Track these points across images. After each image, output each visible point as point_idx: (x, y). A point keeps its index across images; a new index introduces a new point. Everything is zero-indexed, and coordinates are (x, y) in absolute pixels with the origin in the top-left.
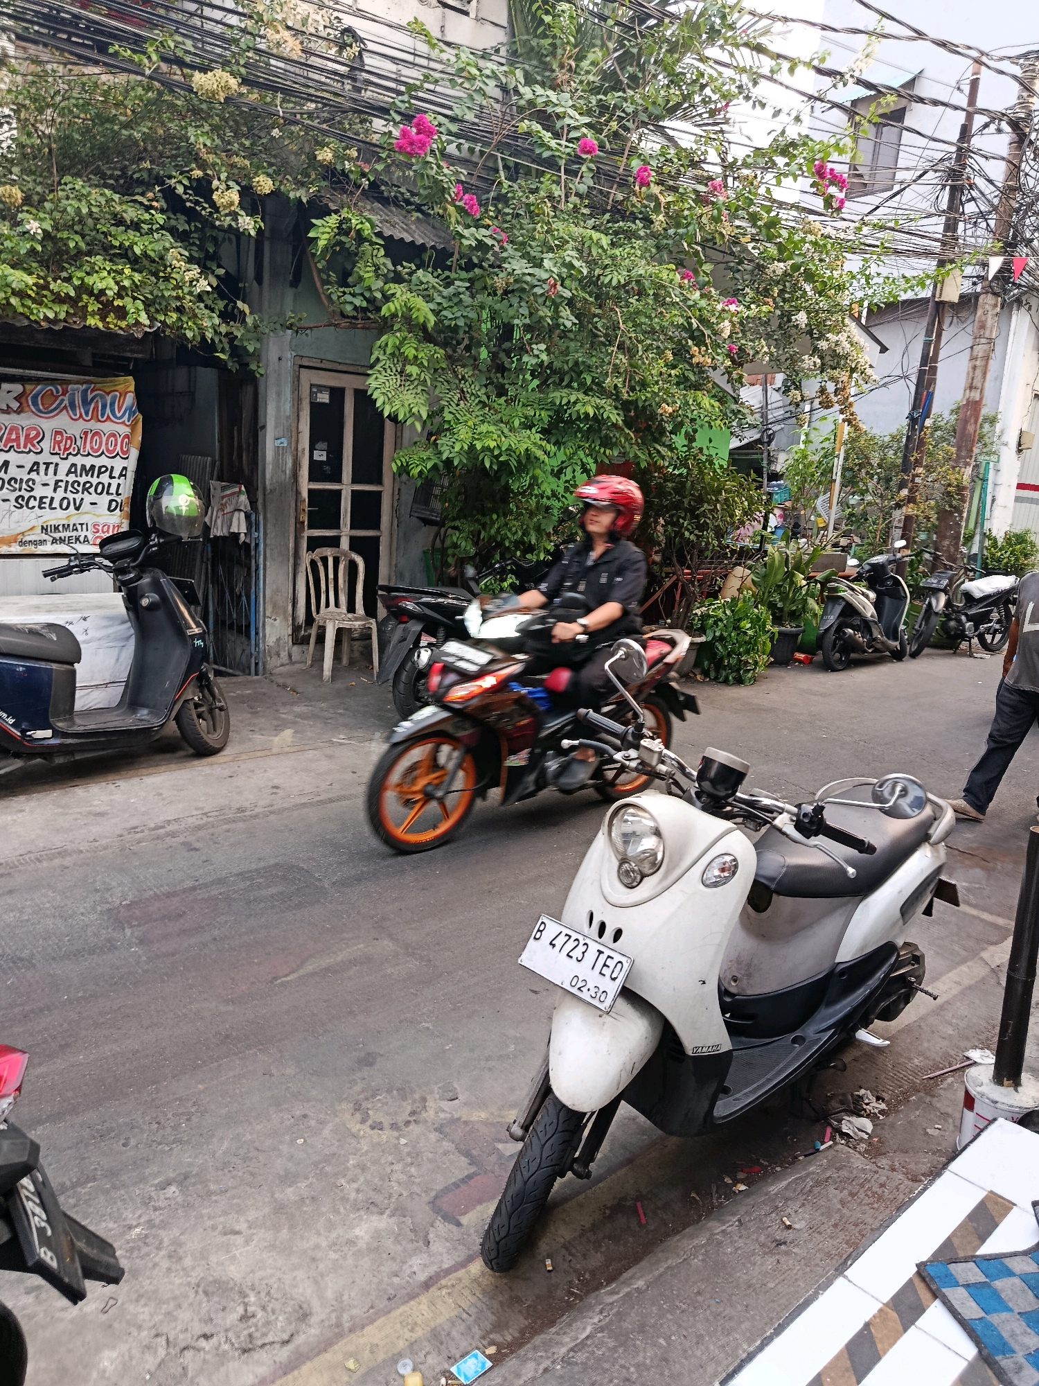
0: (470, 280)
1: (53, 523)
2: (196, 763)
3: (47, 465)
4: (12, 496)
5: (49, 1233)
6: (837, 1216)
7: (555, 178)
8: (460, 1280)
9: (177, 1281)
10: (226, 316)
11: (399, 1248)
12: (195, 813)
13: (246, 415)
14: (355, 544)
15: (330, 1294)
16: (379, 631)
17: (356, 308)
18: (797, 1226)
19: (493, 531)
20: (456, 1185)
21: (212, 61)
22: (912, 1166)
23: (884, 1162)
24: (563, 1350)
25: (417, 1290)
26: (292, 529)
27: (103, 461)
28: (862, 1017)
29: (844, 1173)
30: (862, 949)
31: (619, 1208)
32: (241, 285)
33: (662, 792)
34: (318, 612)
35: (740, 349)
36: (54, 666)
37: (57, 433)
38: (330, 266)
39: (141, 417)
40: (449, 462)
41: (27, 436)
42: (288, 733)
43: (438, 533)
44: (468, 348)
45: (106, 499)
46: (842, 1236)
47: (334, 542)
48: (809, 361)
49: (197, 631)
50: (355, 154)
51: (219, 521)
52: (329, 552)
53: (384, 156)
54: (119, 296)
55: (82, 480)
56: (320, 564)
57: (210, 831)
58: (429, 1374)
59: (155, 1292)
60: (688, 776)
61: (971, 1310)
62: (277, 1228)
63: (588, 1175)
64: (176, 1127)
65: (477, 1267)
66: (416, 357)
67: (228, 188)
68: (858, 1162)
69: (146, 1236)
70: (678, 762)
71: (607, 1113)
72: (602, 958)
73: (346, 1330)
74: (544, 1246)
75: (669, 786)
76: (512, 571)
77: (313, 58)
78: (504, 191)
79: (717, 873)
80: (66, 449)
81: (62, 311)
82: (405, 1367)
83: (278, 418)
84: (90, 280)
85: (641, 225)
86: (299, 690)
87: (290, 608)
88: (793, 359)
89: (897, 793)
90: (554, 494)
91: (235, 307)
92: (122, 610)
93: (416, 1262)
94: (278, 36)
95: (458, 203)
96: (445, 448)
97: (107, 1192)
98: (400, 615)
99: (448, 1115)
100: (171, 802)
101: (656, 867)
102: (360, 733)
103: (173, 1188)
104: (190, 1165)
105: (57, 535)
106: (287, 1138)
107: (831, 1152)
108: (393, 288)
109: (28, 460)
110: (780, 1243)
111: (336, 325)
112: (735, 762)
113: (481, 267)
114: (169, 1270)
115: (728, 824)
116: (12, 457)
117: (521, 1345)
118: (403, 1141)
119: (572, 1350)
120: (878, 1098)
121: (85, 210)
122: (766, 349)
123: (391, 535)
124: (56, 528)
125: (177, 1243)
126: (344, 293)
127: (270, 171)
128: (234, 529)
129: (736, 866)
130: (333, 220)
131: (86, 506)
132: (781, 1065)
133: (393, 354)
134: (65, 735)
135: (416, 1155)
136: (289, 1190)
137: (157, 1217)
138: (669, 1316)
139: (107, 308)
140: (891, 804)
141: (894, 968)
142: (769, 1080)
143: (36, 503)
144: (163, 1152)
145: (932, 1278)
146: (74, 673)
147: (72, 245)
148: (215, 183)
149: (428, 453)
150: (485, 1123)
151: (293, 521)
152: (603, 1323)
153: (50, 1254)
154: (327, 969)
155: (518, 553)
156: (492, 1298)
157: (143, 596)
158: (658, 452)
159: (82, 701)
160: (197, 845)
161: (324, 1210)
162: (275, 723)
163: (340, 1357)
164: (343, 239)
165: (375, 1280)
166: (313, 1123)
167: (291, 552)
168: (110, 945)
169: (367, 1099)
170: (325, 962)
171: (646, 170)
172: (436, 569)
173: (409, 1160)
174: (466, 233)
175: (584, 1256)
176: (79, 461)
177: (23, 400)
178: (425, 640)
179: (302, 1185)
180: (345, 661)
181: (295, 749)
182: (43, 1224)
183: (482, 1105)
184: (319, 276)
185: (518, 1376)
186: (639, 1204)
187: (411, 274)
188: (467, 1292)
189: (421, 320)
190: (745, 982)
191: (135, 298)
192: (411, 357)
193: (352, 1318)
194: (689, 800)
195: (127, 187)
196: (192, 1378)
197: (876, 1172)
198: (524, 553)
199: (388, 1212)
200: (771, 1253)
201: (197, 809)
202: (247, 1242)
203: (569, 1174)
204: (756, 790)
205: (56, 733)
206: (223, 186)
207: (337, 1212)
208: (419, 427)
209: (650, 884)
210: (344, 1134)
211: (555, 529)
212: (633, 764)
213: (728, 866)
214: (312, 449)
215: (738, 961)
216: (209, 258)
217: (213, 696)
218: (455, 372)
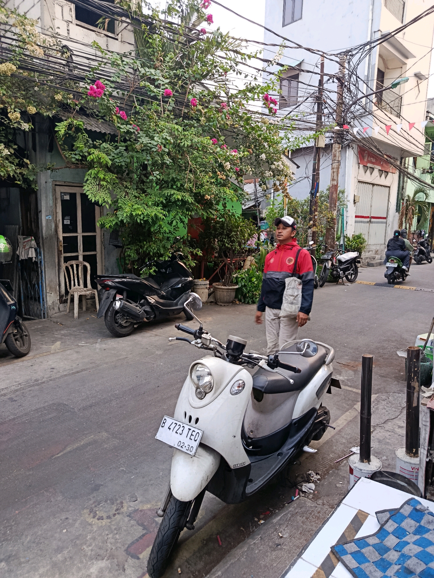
0: (126, 146)
2: (16, 361)
6: (301, 529)
7: (158, 104)
10: (21, 165)
11: (111, 575)
12: (15, 384)
13: (33, 206)
14: (85, 258)
16: (99, 295)
17: (77, 160)
18: (285, 536)
19: (145, 249)
20: (137, 540)
21: (3, 59)
22: (331, 502)
23: (320, 502)
26: (56, 254)
28: (305, 441)
29: (303, 509)
30: (303, 411)
31: (209, 540)
32: (26, 152)
33: (213, 356)
34: (70, 288)
35: (240, 170)
38: (65, 142)
40: (122, 221)
42: (58, 343)
43: (122, 252)
44: (128, 174)
46: (303, 538)
47: (76, 258)
48: (268, 174)
49: (12, 302)
50: (72, 97)
51: (23, 253)
52: (74, 263)
53: (84, 97)
56: (70, 268)
57: (22, 392)
60: (223, 348)
61: (353, 564)
62: (53, 575)
63: (193, 528)
66: (105, 179)
67: (15, 111)
68: (309, 503)
70: (218, 343)
71: (199, 498)
72: (191, 431)
74: (177, 563)
75: (215, 353)
76: (154, 265)
77: (50, 58)
78: (137, 110)
79: (237, 388)
83: (47, 207)
85: (195, 122)
86: (63, 324)
87: (58, 287)
88: (262, 173)
89: (306, 347)
90: (170, 232)
91: (23, 161)
94: (33, 48)
95: (117, 115)
96: (120, 215)
98: (106, 287)
99: (133, 509)
101: (211, 388)
102: (91, 340)
104: (11, 551)
106: (59, 530)
107: (298, 501)
108: (92, 150)
110: (278, 545)
111: (69, 167)
112: (240, 340)
113: (130, 141)
115: (239, 367)
118: (113, 523)
120: (317, 474)
122: (250, 169)
123: (101, 253)
126: (71, 154)
127: (35, 104)
128: (30, 256)
129: (244, 385)
130: (65, 123)
133: (94, 177)
135: (118, 529)
136: (59, 556)
140: (304, 352)
141: (316, 418)
142: (269, 474)
145: (337, 553)
148: (9, 110)
149: (113, 218)
150: (150, 510)
151: (56, 251)
154: (77, 449)
155: (156, 258)
158: (211, 213)
160: (16, 399)
161: (76, 562)
162: (52, 339)
164: (70, 132)
166: (71, 521)
167: (57, 263)
169: (96, 506)
170: (76, 446)
171: (195, 100)
172: (122, 266)
173: (115, 532)
174: (122, 126)
175: (195, 564)
178: (118, 297)
179: (65, 552)
180: (84, 308)
181: (61, 350)
183: (148, 501)
184: (61, 148)
186: (218, 536)
187: (100, 145)
189: (105, 162)
190: (256, 432)
192: (102, 178)
194: (224, 359)
197: (316, 507)
198: (159, 257)
199: (106, 558)
200: (274, 550)
201: (16, 382)
203: (185, 529)
204: (251, 351)
206: (13, 111)
207: (81, 562)
208: (108, 206)
209: (209, 397)
210: (86, 524)
211: (171, 247)
212: (199, 345)
213: (241, 385)
214: (63, 219)
215: (252, 424)
216: (10, 141)
217: (22, 330)
218: (123, 184)
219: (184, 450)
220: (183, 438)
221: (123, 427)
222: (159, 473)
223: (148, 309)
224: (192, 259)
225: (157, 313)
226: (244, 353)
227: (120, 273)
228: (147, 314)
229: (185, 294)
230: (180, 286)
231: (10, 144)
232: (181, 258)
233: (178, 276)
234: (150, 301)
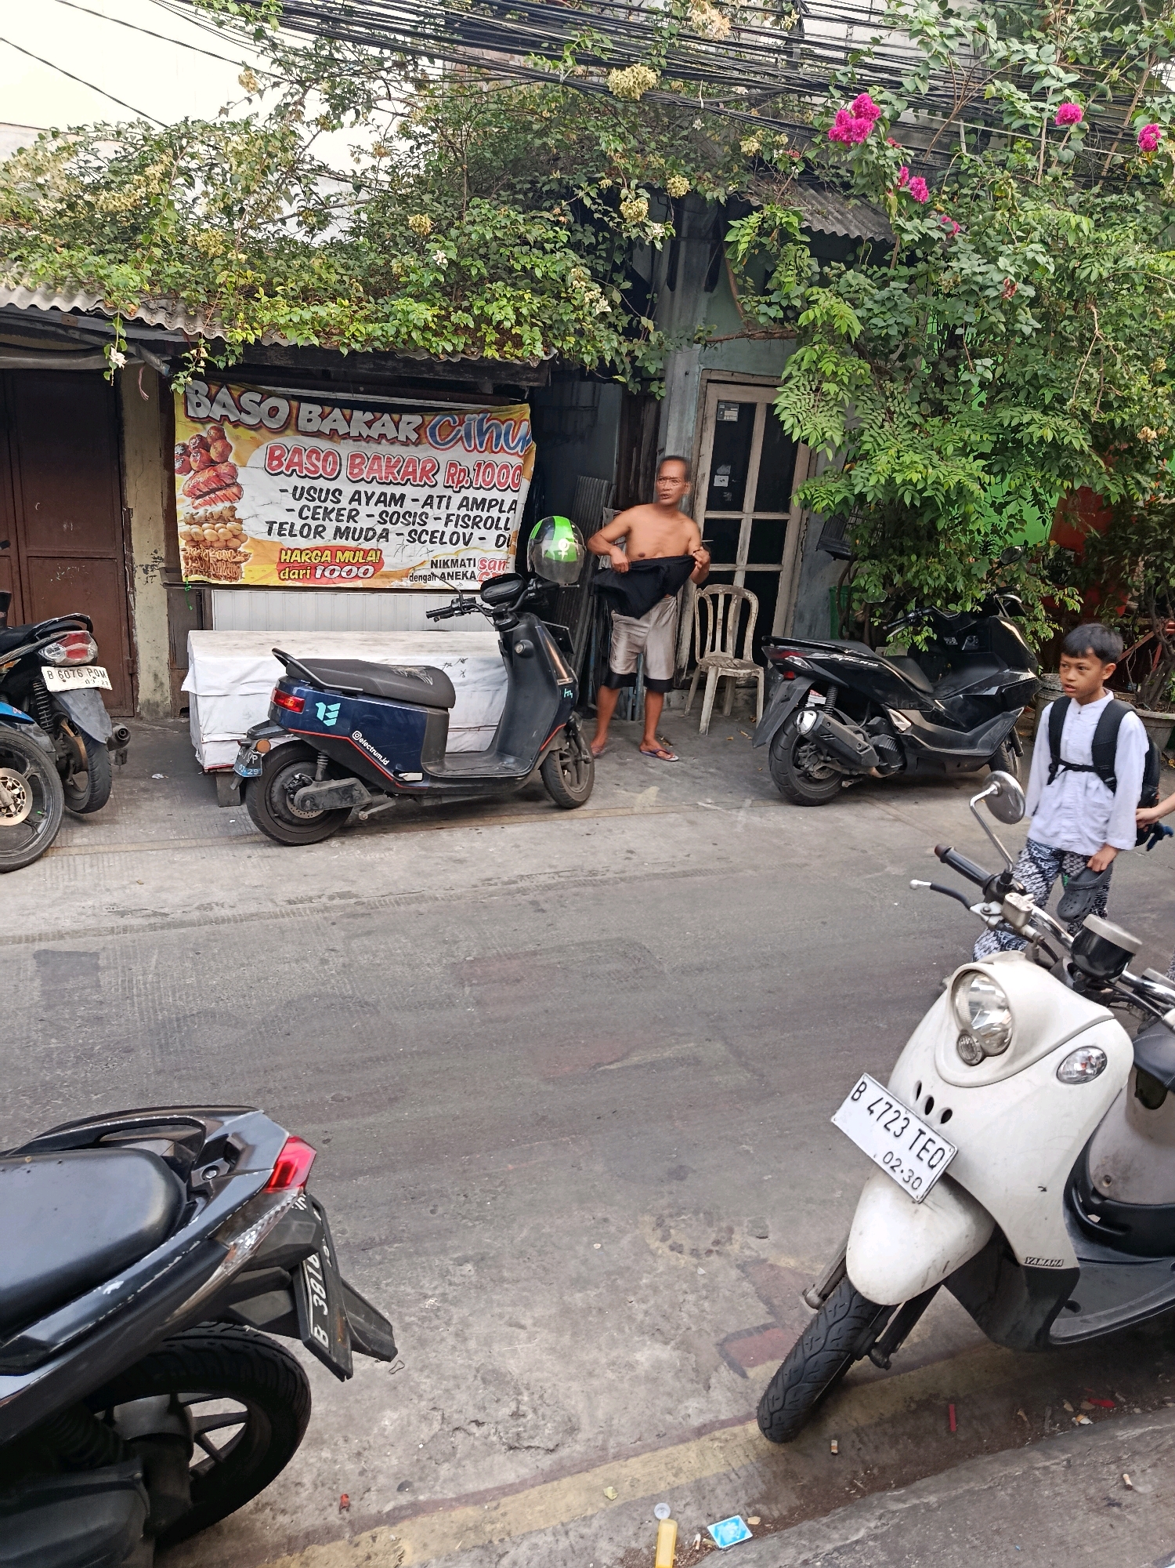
0: (911, 280)
1: (442, 558)
2: (556, 815)
3: (441, 498)
4: (406, 530)
5: (326, 1312)
7: (1030, 145)
8: (735, 1436)
9: (460, 1361)
10: (632, 332)
11: (678, 1385)
12: (549, 870)
13: (646, 436)
14: (752, 581)
15: (600, 1414)
16: (767, 679)
17: (775, 320)
18: (1140, 1489)
19: (909, 576)
20: (749, 1333)
21: (630, 55)
24: (829, 1547)
25: (688, 1435)
27: (495, 494)
31: (925, 1404)
33: (1027, 958)
34: (702, 656)
36: (428, 711)
37: (452, 465)
38: (748, 270)
39: (534, 446)
40: (861, 497)
41: (423, 469)
42: (653, 791)
43: (848, 570)
44: (902, 357)
45: (493, 534)
47: (727, 578)
49: (568, 680)
50: (786, 141)
52: (720, 590)
53: (817, 140)
54: (518, 323)
55: (472, 514)
56: (709, 602)
57: (560, 892)
58: (686, 1526)
59: (439, 1366)
60: (1063, 942)
62: (560, 1331)
63: (887, 1366)
64: (481, 1204)
65: (753, 1428)
66: (834, 374)
67: (638, 196)
69: (438, 1309)
70: (1052, 926)
71: (917, 1305)
72: (923, 1140)
73: (610, 1455)
74: (833, 1424)
75: (1036, 953)
76: (929, 623)
77: (743, 35)
78: (963, 167)
79: (1078, 1067)
80: (459, 482)
81: (460, 342)
82: (662, 1512)
83: (679, 440)
84: (491, 309)
85: (1142, 197)
90: (995, 530)
91: (639, 322)
92: (497, 653)
93: (693, 1405)
94: (704, 17)
95: (902, 189)
96: (859, 480)
97: (409, 1256)
98: (790, 671)
99: (754, 1254)
100: (527, 856)
101: (1003, 1044)
102: (728, 799)
103: (469, 1267)
104: (489, 1246)
105: (446, 571)
106: (585, 1239)
108: (816, 293)
109: (423, 493)
110: (1112, 1504)
111: (748, 336)
112: (1120, 938)
113: (927, 261)
114: (454, 1348)
115: (1102, 1011)
116: (408, 490)
117: (787, 1525)
118: (701, 1271)
119: (836, 1549)
121: (489, 236)
123: (793, 570)
124: (445, 563)
125: (466, 1324)
126: (759, 302)
127: (688, 169)
129: (1104, 1064)
130: (754, 219)
131: (475, 541)
132: (1152, 1294)
133: (808, 371)
134: (434, 779)
135: (712, 1289)
136: (578, 1296)
137: (451, 1292)
138: (956, 1548)
139: (505, 336)
142: (1132, 1308)
143: (428, 538)
144: (466, 1227)
146: (447, 716)
147: (474, 272)
148: (624, 192)
149: (837, 485)
150: (793, 1272)
152: (879, 1531)
153: (323, 1333)
154: (652, 1064)
155: (939, 603)
156: (765, 1465)
157: (517, 642)
158: (1138, 483)
159: (455, 742)
160: (545, 906)
161: (609, 1325)
162: (642, 777)
163: (600, 1481)
164: (764, 240)
165: (648, 1412)
166: (613, 1229)
168: (449, 1002)
169: (671, 1216)
170: (652, 1056)
171: (1153, 130)
172: (841, 611)
173: (704, 1293)
174: (908, 226)
175: (876, 1448)
176: (471, 494)
177: (422, 432)
178: (815, 698)
179: (592, 1293)
180: (727, 710)
181: (657, 810)
182: (321, 1303)
183: (794, 1251)
184: (736, 283)
185: (775, 1558)
186: (952, 1407)
187: (839, 276)
188: (739, 1452)
189: (844, 330)
190: (1120, 1185)
191: (533, 325)
192: (828, 373)
193: (619, 1444)
194: (1059, 976)
195: (534, 201)
196: (460, 1460)
198: (947, 601)
199: (673, 1343)
200: (1098, 1511)
201: (551, 866)
202: (530, 1339)
203: (866, 1359)
204: (1150, 972)
205: (427, 777)
206: (632, 195)
207: (621, 1330)
208: (830, 455)
209: (991, 1067)
210: (642, 1249)
211: (990, 573)
212: (994, 921)
213: (1093, 1061)
214: (713, 473)
215: (1115, 1159)
216: (616, 268)
217: (579, 748)
218: (881, 387)
219: (897, 1176)
220: (900, 1147)
221: (766, 1045)
222: (834, 1191)
223: (887, 743)
224: (1047, 619)
225: (911, 760)
226: (1125, 973)
227: (832, 638)
228: (883, 759)
229: (1005, 717)
230: (993, 691)
231: (615, 276)
232: (1014, 610)
233: (991, 662)
234: (896, 723)
